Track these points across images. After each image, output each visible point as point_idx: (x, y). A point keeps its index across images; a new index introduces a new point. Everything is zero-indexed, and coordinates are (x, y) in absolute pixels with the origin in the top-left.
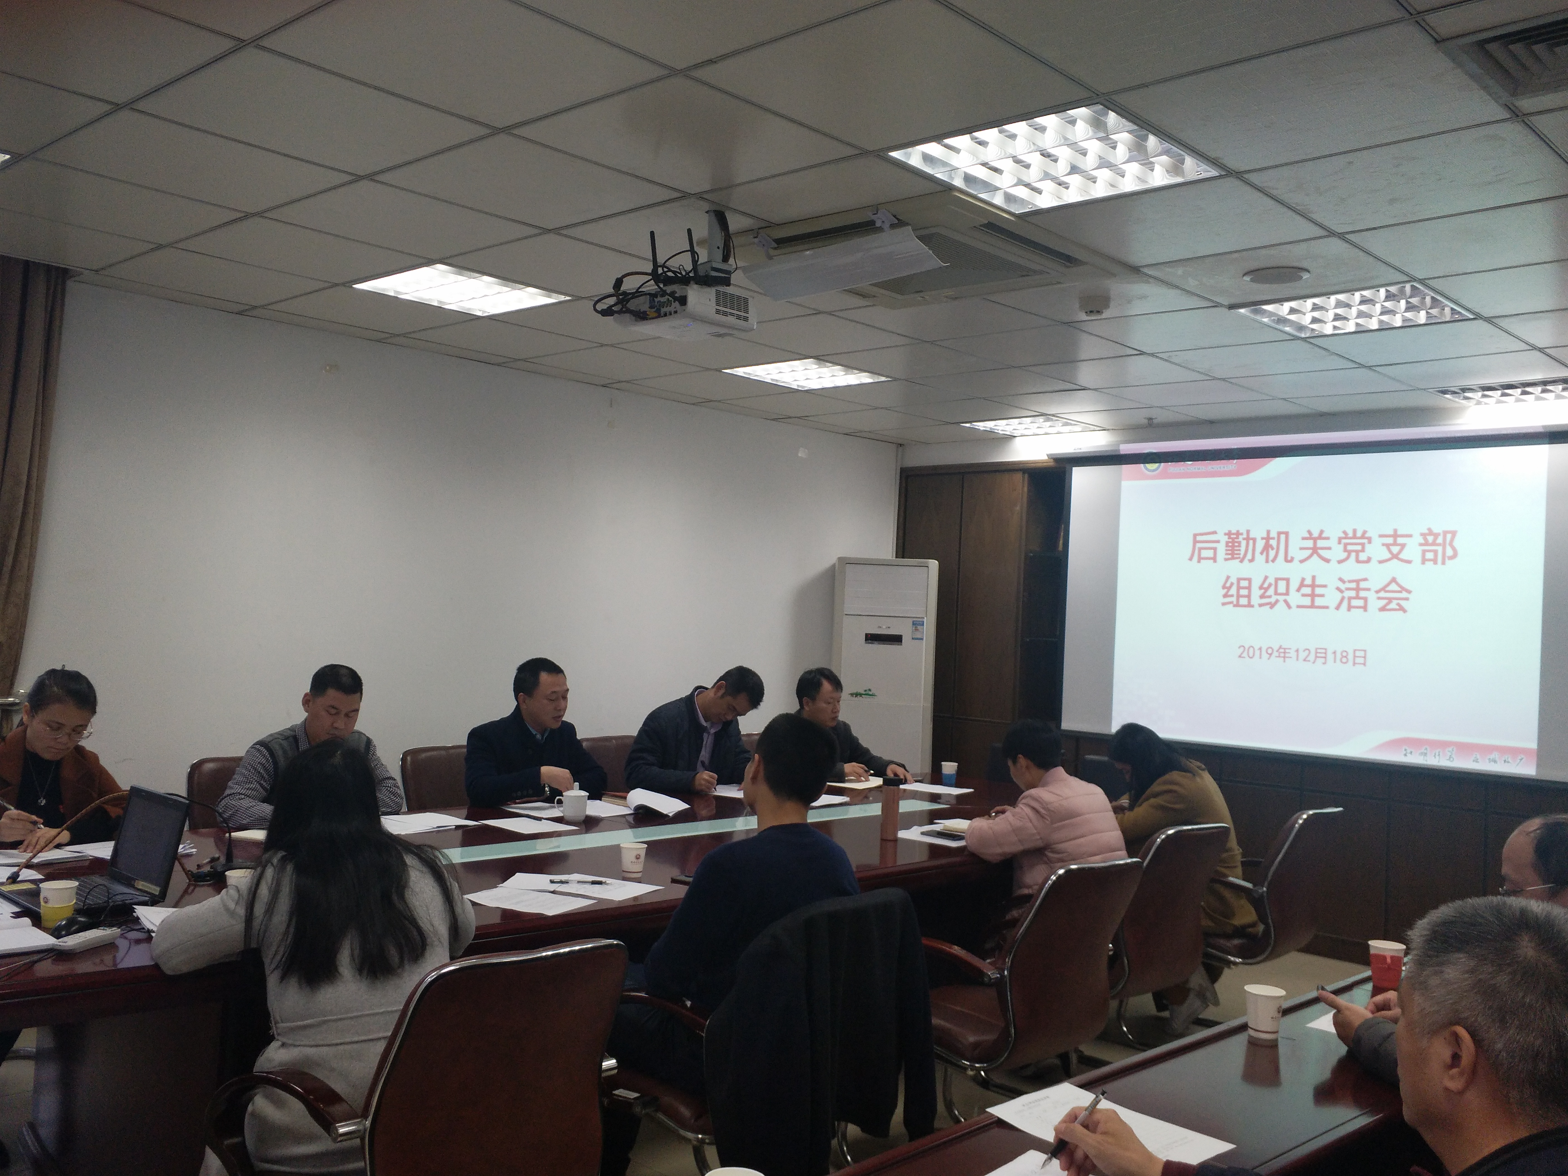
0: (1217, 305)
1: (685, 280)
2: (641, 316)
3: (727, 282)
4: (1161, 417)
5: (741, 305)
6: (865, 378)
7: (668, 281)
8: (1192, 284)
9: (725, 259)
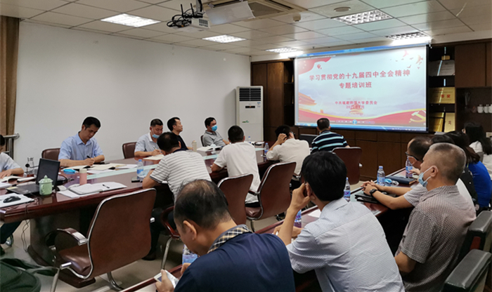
0: (328, 18)
1: (190, 17)
2: (180, 27)
3: (202, 17)
4: (316, 46)
5: (206, 22)
6: (240, 39)
7: (186, 17)
8: (321, 13)
9: (201, 11)
